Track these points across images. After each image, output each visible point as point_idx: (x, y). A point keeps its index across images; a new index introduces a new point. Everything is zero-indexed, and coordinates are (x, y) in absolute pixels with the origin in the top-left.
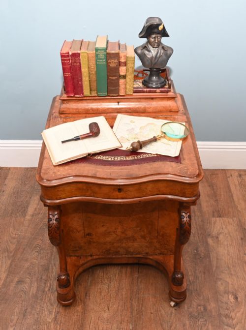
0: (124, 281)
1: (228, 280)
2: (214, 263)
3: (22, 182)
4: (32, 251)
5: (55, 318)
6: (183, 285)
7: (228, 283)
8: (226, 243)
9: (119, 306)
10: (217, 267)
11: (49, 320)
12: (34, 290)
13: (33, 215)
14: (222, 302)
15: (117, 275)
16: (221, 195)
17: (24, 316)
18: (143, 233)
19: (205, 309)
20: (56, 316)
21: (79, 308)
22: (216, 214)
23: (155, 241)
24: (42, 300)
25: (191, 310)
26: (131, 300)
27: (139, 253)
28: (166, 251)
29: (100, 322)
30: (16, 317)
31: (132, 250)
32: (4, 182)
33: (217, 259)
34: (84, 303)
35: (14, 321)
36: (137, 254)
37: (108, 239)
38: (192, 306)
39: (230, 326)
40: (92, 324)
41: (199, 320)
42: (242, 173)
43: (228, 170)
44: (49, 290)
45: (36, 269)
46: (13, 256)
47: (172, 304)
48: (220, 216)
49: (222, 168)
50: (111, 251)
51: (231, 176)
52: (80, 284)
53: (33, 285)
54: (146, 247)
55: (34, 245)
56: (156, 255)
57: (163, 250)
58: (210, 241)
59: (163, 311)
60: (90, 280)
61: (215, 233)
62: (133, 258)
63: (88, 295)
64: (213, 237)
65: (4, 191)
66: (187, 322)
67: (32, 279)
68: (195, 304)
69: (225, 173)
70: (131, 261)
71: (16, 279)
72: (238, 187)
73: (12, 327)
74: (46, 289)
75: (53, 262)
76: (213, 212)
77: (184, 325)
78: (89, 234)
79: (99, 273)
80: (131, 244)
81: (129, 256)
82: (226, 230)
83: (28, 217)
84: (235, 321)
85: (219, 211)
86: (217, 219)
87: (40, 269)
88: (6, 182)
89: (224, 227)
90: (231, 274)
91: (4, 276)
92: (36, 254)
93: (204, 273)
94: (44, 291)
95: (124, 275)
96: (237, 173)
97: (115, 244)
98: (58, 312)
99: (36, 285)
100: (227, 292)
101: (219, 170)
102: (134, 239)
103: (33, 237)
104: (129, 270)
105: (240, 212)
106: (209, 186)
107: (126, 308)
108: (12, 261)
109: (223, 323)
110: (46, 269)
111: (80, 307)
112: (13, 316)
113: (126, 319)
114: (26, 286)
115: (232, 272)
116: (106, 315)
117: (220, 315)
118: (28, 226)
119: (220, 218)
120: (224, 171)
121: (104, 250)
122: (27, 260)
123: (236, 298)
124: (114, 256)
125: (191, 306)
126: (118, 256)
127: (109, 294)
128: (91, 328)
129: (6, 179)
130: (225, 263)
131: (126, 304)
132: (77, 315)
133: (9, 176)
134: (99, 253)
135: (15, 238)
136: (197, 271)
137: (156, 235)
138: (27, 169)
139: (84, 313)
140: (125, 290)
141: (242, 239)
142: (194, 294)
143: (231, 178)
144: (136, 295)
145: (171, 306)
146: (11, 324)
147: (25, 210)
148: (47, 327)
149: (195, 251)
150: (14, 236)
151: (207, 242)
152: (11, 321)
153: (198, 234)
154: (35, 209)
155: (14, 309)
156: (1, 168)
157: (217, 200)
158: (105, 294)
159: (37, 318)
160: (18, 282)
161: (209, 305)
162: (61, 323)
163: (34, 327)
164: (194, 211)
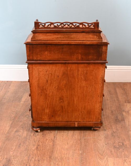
0: (76, 131)
2: (127, 123)
3: (19, 87)
4: (24, 117)
5: (37, 148)
9: (73, 143)
10: (128, 125)
11: (33, 149)
12: (25, 135)
13: (24, 102)
16: (129, 94)
17: (19, 147)
19: (123, 144)
20: (38, 147)
22: (127, 101)
24: (29, 139)
25: (115, 144)
26: (81, 140)
29: (62, 150)
30: (14, 148)
32: (9, 87)
33: (129, 121)
34: (54, 141)
35: (14, 149)
40: (58, 151)
41: (119, 149)
45: (26, 125)
46: (14, 119)
48: (129, 103)
49: (130, 82)
52: (51, 133)
53: (24, 133)
55: (25, 115)
58: (124, 113)
59: (98, 145)
60: (56, 131)
61: (127, 110)
63: (56, 137)
64: (125, 112)
65: (8, 91)
66: (113, 150)
67: (24, 130)
68: (117, 142)
71: (15, 130)
73: (12, 151)
74: (32, 135)
76: (125, 101)
77: (111, 152)
83: (22, 103)
87: (29, 125)
88: (10, 87)
91: (8, 128)
92: (26, 119)
93: (122, 128)
94: (30, 136)
99: (26, 133)
101: (128, 83)
103: (24, 111)
106: (123, 90)
107: (78, 143)
108: (13, 122)
111: (51, 143)
112: (13, 147)
113: (78, 148)
114: (20, 133)
116: (66, 147)
118: (22, 107)
119: (130, 104)
122: (21, 122)
125: (115, 142)
127: (68, 137)
128: (57, 152)
129: (10, 86)
131: (77, 142)
132: (49, 147)
133: (12, 85)
135: (14, 112)
136: (117, 127)
138: (21, 82)
139: (53, 146)
140: (77, 135)
142: (116, 137)
144: (83, 137)
146: (12, 150)
147: (20, 100)
148: (33, 152)
149: (116, 118)
150: (14, 111)
151: (122, 114)
152: (12, 149)
153: (117, 110)
154: (26, 99)
155: (13, 144)
156: (7, 81)
157: (127, 96)
158: (65, 137)
159: (27, 148)
160: (16, 131)
161: (125, 142)
162: (40, 150)
163: (25, 152)
164: (115, 101)
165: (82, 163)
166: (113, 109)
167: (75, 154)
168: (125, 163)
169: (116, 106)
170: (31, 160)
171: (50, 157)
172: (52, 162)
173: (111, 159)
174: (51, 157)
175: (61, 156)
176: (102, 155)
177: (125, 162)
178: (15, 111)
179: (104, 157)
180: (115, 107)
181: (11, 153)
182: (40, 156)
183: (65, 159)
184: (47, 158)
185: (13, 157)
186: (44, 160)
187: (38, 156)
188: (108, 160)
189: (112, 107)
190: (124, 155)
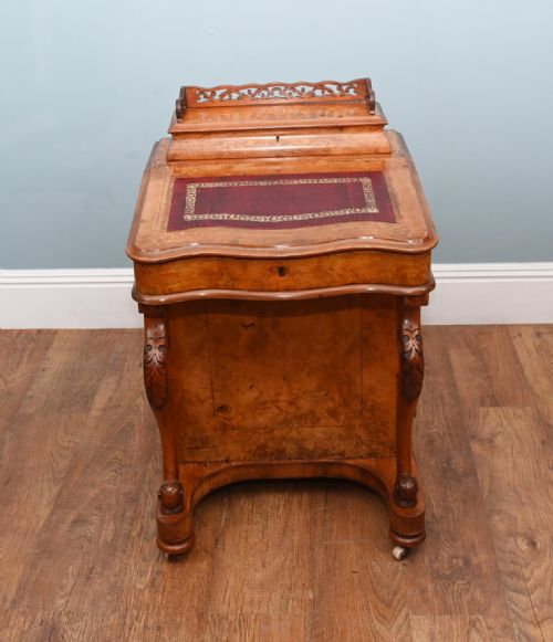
0: (296, 517)
1: (515, 513)
2: (486, 484)
3: (82, 354)
4: (105, 469)
5: (153, 581)
6: (418, 506)
7: (516, 518)
8: (509, 450)
9: (285, 561)
10: (490, 492)
11: (140, 586)
12: (108, 534)
13: (104, 410)
14: (504, 551)
15: (282, 508)
16: (498, 369)
17: (88, 578)
18: (331, 405)
19: (467, 563)
20: (155, 579)
21: (204, 565)
22: (487, 401)
23: (357, 422)
24: (124, 552)
25: (437, 565)
26: (311, 549)
27: (325, 453)
28: (381, 448)
29: (245, 589)
30: (71, 583)
31: (311, 447)
32: (45, 354)
33: (491, 477)
34: (213, 558)
35: (68, 589)
36: (321, 456)
37: (262, 420)
38: (440, 558)
39: (521, 593)
40: (229, 592)
41: (454, 583)
42: (542, 330)
43: (512, 326)
44: (139, 535)
45: (113, 499)
46: (64, 479)
47: (398, 552)
48: (495, 404)
49: (501, 323)
50: (268, 450)
51: (520, 335)
52: (205, 524)
53: (105, 527)
54: (340, 437)
55: (108, 460)
56: (362, 457)
57: (375, 447)
58: (476, 447)
59: (377, 567)
60: (224, 517)
61: (486, 432)
62: (313, 464)
63: (221, 541)
65: (44, 370)
66: (430, 587)
67: (104, 516)
68: (445, 554)
69: (507, 331)
70: (309, 474)
71: (71, 517)
72: (534, 355)
73: (63, 597)
74: (134, 534)
75: (146, 487)
76: (483, 398)
77: (423, 592)
78: (223, 408)
79: (244, 504)
80: (309, 430)
81: (306, 461)
82: (509, 428)
83: (94, 413)
84: (530, 584)
85: (493, 396)
86: (491, 409)
87: (121, 499)
88: (50, 353)
89: (505, 422)
90: (522, 503)
91: (44, 512)
92: (113, 473)
93: (464, 502)
94: (128, 537)
95: (295, 508)
96: (531, 331)
97: (276, 433)
98: (159, 573)
99: (111, 526)
100: (512, 534)
101: (494, 326)
102: (314, 420)
103: (105, 445)
104: (305, 497)
105: (538, 396)
106: (474, 354)
107: (300, 563)
108: (63, 487)
109: (506, 586)
110: (133, 500)
111: (205, 562)
112: (64, 581)
113: (300, 583)
114: (91, 530)
115: (524, 500)
116: (258, 576)
117: (498, 573)
118: (97, 428)
119: (499, 409)
120: (504, 328)
121: (254, 447)
122: (93, 485)
123: (533, 544)
124: (275, 462)
125: (437, 558)
126: (282, 462)
127: (265, 540)
128: (227, 597)
129: (47, 348)
130: (509, 484)
131: (301, 556)
132: (198, 578)
133: (56, 344)
134: (243, 455)
136: (449, 499)
137: (359, 408)
138: (92, 331)
139: (212, 573)
140: (297, 532)
141: (543, 442)
142: (442, 538)
143: (518, 339)
144: (320, 541)
145: (394, 558)
146: (62, 593)
147: (88, 401)
148: (136, 598)
149: (445, 465)
150: (66, 444)
151: (469, 449)
152: (62, 588)
153: (450, 435)
154: (111, 399)
155: (67, 568)
156: (39, 331)
157: (490, 378)
158: (256, 540)
159: (116, 583)
160: (75, 522)
161: (476, 555)
162: (164, 591)
163: (108, 598)
164: (442, 398)
165: (317, 636)
166: (436, 430)
167: (291, 601)
168: (474, 635)
169: (446, 419)
170: (131, 629)
171: (201, 616)
172: (208, 631)
173: (421, 617)
174: (202, 614)
175: (239, 612)
176: (389, 606)
177: (473, 629)
178: (71, 445)
179: (396, 613)
180: (444, 422)
181: (60, 602)
182: (163, 613)
183: (255, 620)
184: (187, 619)
185: (67, 616)
186: (178, 627)
187: (158, 614)
188: (409, 624)
189: (432, 422)
190: (469, 603)
